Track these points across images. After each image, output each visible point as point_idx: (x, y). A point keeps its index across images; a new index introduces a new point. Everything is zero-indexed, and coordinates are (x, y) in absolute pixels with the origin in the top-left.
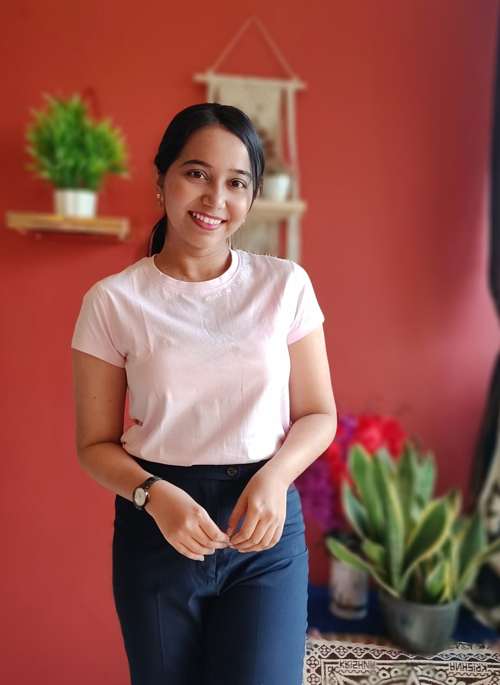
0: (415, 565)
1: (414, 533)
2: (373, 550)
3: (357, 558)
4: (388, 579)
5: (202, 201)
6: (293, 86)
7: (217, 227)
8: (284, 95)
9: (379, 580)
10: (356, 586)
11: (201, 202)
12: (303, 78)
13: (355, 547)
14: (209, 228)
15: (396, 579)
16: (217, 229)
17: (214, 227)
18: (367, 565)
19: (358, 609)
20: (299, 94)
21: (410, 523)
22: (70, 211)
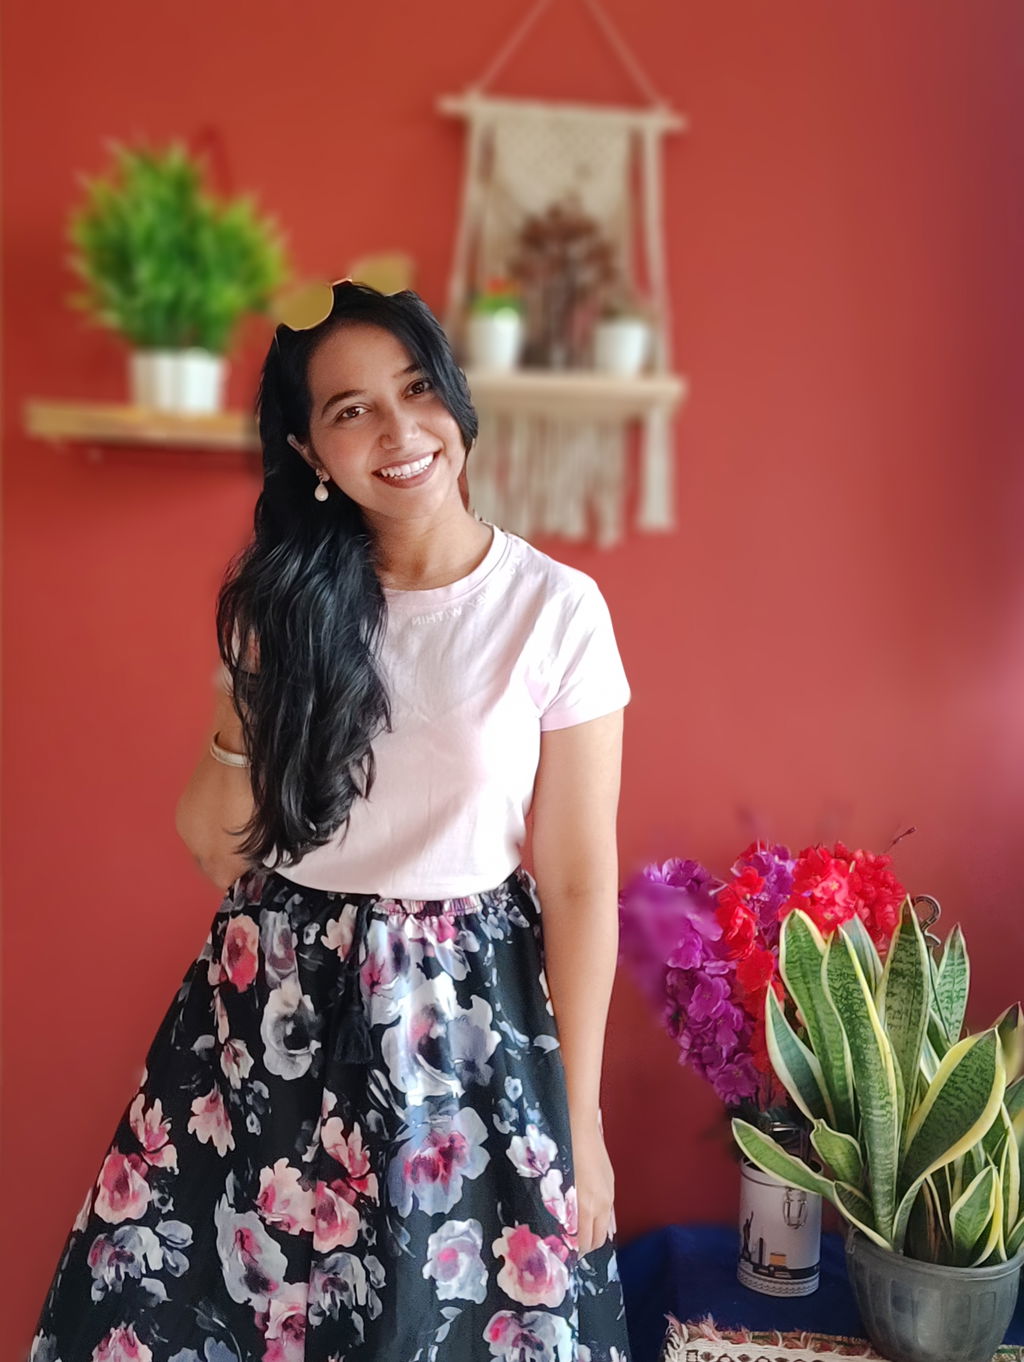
0: (925, 1178)
1: (924, 1109)
2: (832, 1143)
4: (867, 1211)
6: (657, 122)
8: (636, 144)
9: (846, 1212)
10: (795, 1225)
12: (678, 106)
13: (796, 1141)
19: (799, 1274)
21: (915, 1088)
22: (165, 399)
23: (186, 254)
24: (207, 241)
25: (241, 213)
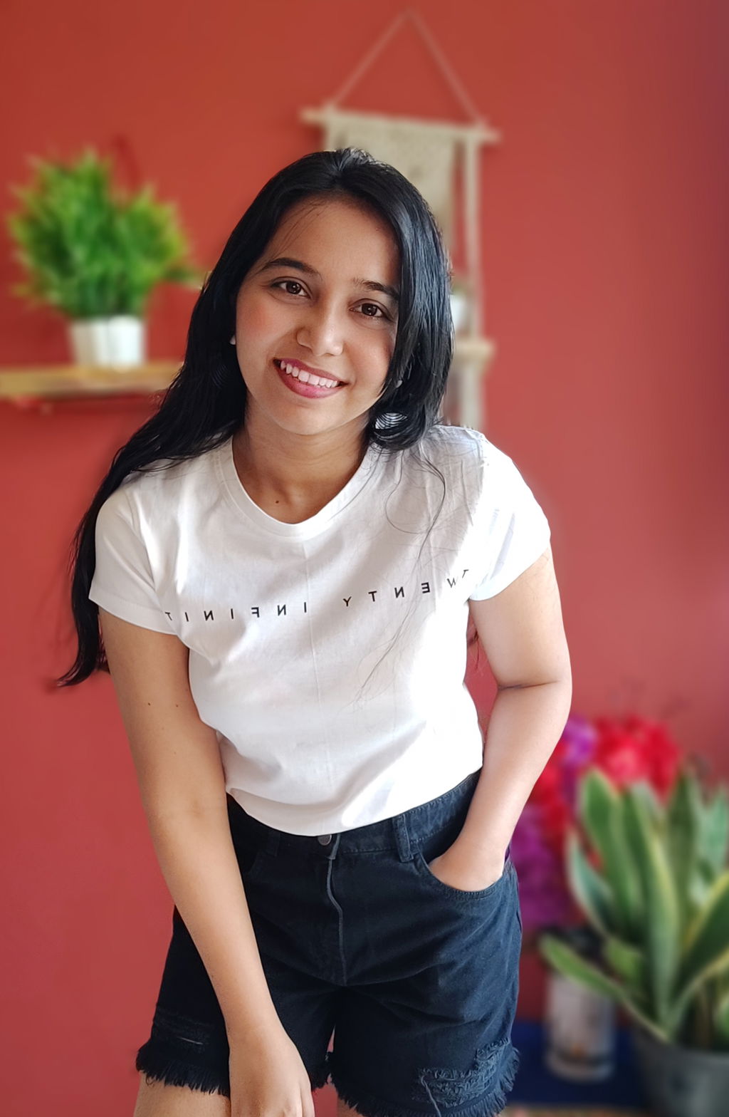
0: (696, 985)
1: (696, 928)
2: (623, 956)
3: (595, 973)
4: (650, 1009)
5: (296, 339)
6: (476, 136)
7: (328, 392)
8: (459, 152)
9: (634, 1011)
10: (593, 1020)
11: (293, 340)
12: (494, 123)
13: (592, 951)
14: (310, 393)
15: (663, 1009)
16: (325, 396)
17: (319, 393)
18: (610, 983)
19: (595, 1061)
20: (487, 152)
21: (688, 909)
22: (104, 357)
23: (107, 238)
24: (122, 227)
25: (145, 201)
